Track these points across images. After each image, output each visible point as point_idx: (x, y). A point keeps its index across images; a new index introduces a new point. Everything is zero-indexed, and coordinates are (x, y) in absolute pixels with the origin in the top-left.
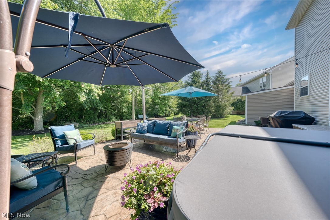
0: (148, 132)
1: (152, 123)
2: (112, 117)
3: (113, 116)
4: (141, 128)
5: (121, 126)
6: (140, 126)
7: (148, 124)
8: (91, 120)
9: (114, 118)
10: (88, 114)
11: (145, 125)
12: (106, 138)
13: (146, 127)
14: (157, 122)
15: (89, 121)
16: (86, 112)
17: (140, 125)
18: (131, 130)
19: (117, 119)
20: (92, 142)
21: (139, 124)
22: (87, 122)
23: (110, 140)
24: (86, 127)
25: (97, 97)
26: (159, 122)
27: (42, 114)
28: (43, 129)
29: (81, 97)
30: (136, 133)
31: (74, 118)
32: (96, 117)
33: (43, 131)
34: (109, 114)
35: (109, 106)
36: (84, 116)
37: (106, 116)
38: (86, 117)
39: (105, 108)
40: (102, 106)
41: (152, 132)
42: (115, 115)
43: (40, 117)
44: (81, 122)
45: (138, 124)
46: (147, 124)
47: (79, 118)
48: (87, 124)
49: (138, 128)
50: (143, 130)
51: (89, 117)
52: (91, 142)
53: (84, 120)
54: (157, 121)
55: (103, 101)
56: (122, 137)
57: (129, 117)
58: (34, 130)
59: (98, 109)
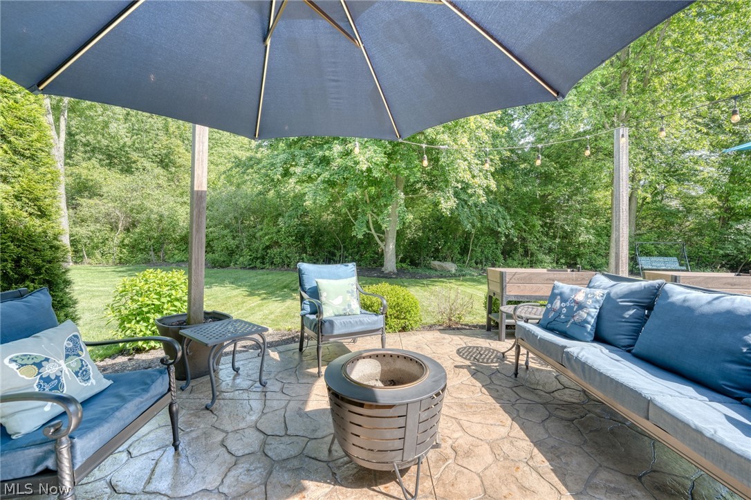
0: (599, 338)
1: (629, 295)
2: (541, 256)
3: (545, 254)
4: (564, 310)
5: (502, 289)
6: (564, 300)
7: (608, 298)
8: (487, 259)
9: (548, 259)
10: (480, 246)
11: (587, 297)
12: (460, 318)
13: (594, 312)
14: (666, 295)
15: (481, 263)
16: (476, 240)
17: (561, 294)
18: (515, 309)
19: (557, 263)
20: (375, 323)
21: (556, 291)
22: (477, 263)
23: (475, 327)
24: (470, 275)
25: (482, 199)
26: (678, 293)
27: (395, 241)
28: (396, 271)
29: (442, 202)
30: (539, 324)
31: (451, 253)
32: (499, 252)
33: (394, 274)
34: (533, 247)
35: (534, 226)
36: (472, 250)
37: (526, 253)
38: (475, 251)
39: (520, 230)
40: (510, 223)
41: (625, 341)
42: (550, 250)
43: (391, 247)
44: (464, 262)
45: (554, 288)
46: (599, 294)
47: (462, 254)
48: (477, 268)
49: (549, 306)
50: (575, 323)
51: (482, 252)
52: (369, 323)
53: (471, 260)
54: (670, 287)
55: (516, 212)
56: (504, 327)
57: (600, 261)
58: (383, 269)
59: (499, 232)
